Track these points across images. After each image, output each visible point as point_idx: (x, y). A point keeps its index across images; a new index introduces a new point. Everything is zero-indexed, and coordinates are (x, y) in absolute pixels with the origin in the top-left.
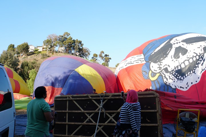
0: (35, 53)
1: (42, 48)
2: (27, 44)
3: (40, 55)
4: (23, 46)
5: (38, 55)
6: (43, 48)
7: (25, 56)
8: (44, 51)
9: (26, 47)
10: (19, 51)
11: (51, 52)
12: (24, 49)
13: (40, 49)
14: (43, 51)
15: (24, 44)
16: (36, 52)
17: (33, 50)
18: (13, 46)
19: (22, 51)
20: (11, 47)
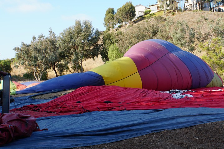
0: (145, 18)
1: (156, 6)
2: (131, 4)
3: (153, 19)
4: (125, 8)
5: (149, 20)
6: (158, 7)
7: (130, 24)
8: (160, 11)
9: (129, 10)
10: (121, 18)
11: (171, 12)
12: (126, 14)
13: (154, 10)
14: (158, 11)
15: (127, 5)
16: (147, 15)
17: (144, 12)
18: (113, 10)
19: (124, 17)
20: (109, 13)
